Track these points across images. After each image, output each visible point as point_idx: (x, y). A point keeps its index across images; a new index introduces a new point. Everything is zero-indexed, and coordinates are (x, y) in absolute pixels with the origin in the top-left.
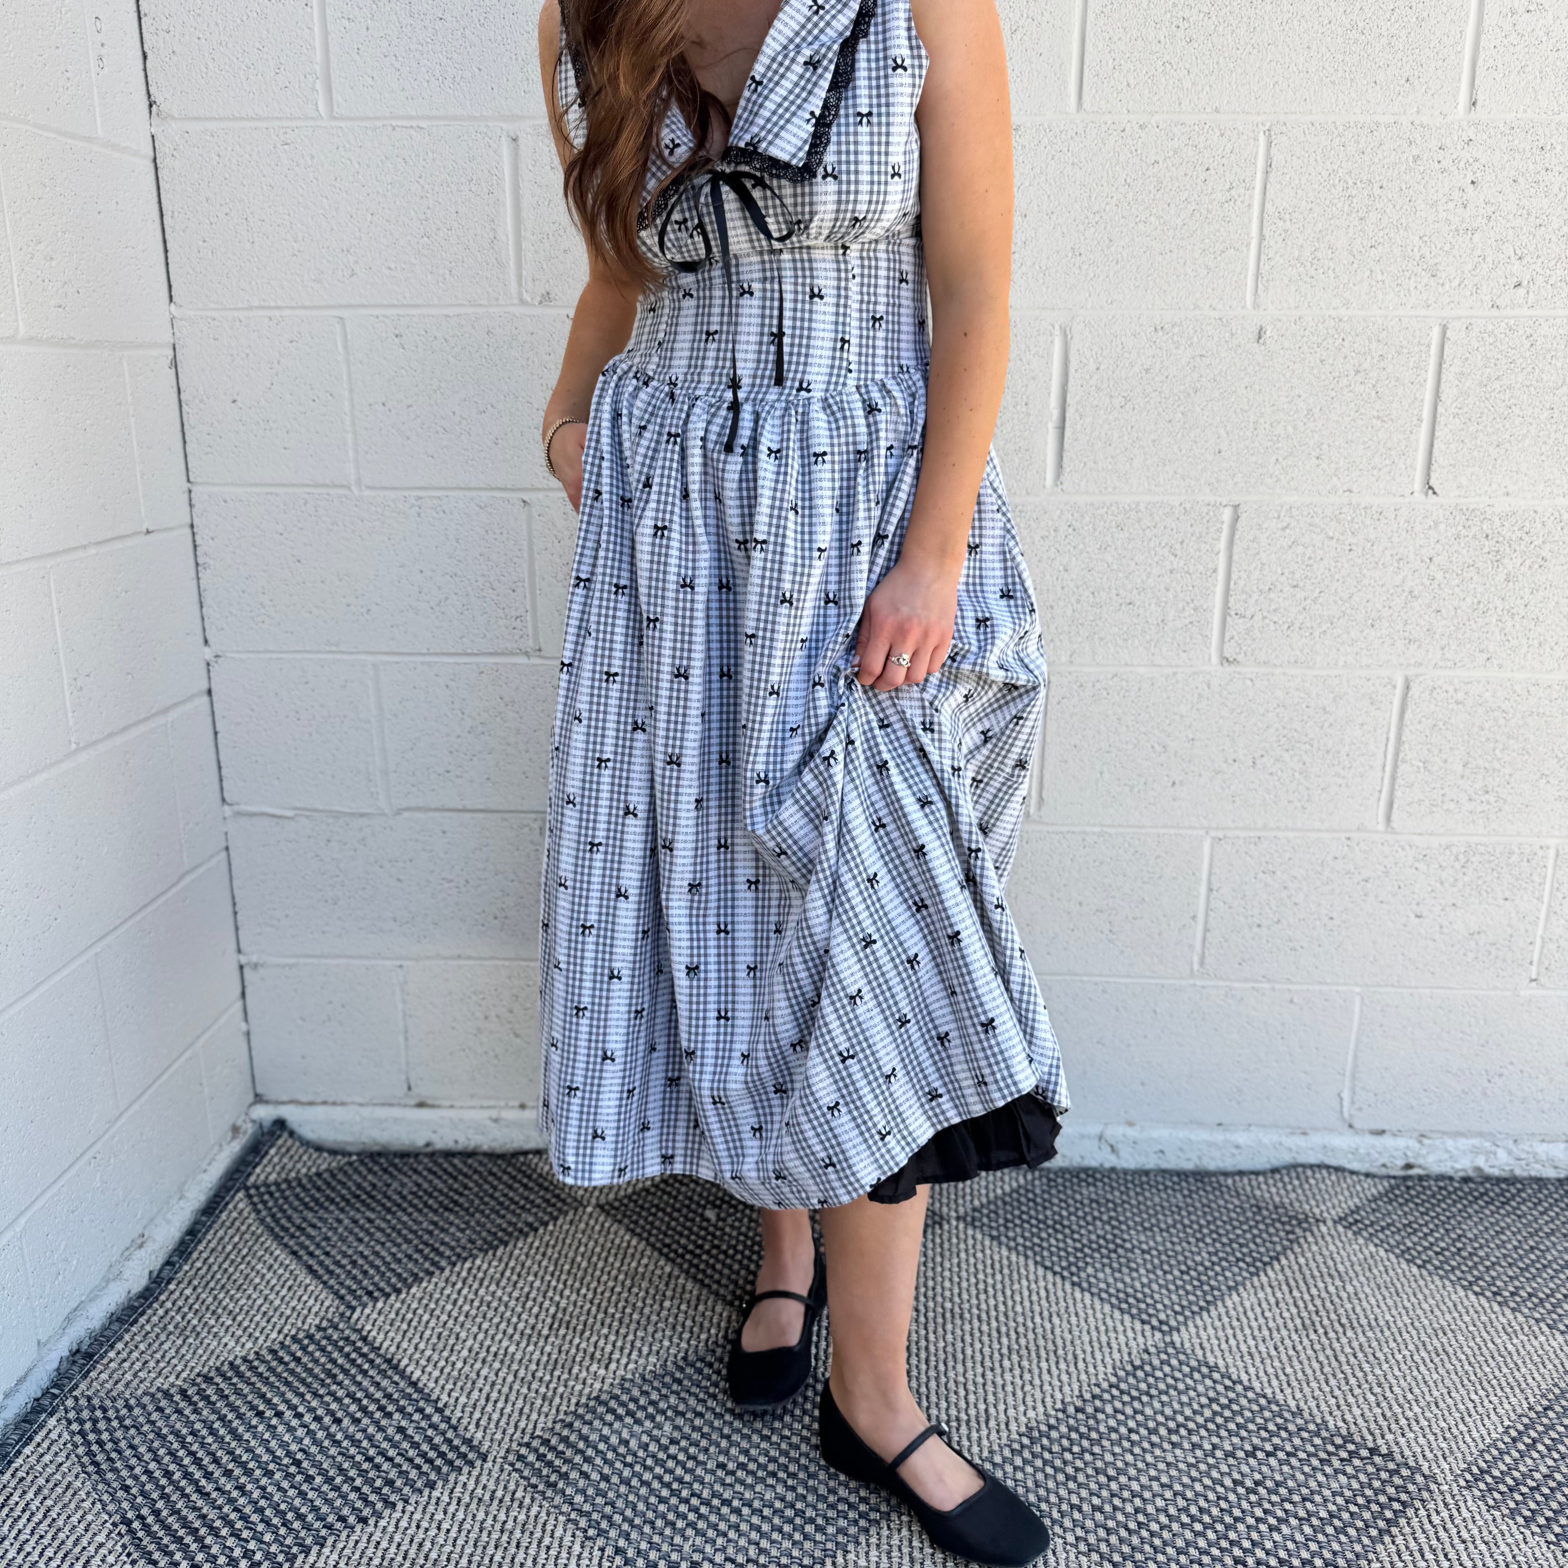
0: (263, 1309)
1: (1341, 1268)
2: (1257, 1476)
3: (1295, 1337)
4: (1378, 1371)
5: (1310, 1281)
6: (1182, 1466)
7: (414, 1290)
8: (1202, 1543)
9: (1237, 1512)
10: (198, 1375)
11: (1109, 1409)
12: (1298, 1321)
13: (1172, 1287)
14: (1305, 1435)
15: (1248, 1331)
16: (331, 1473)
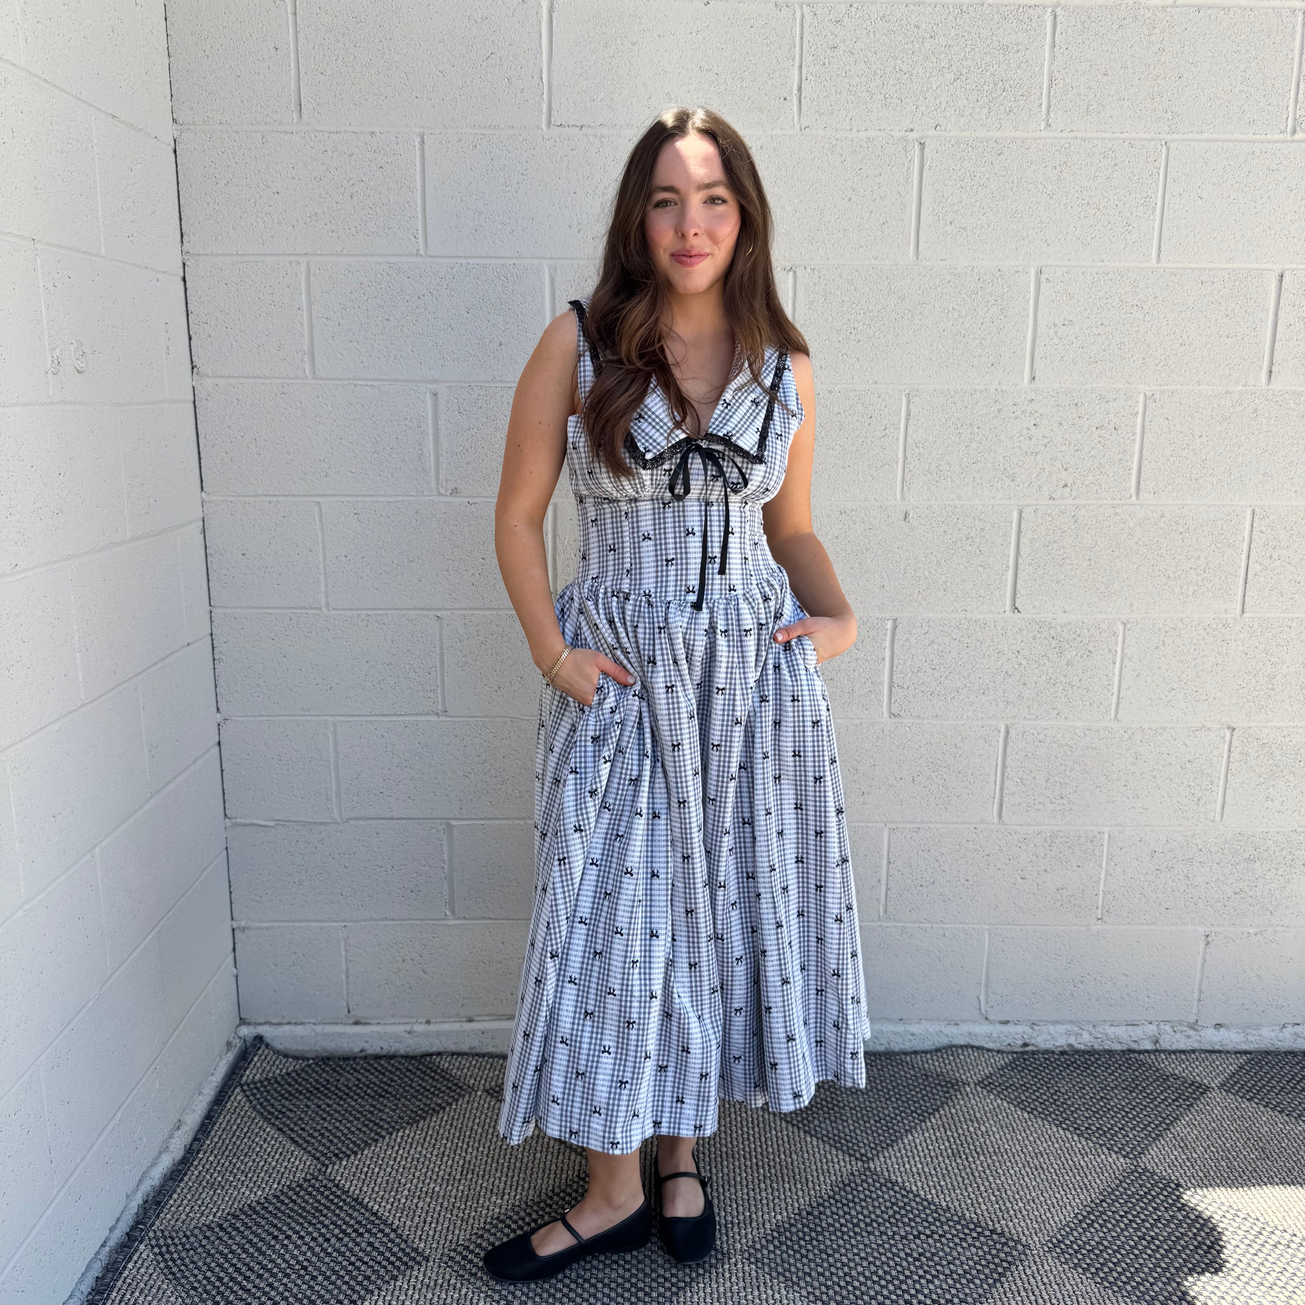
0: (265, 1168)
1: (978, 1115)
2: (921, 1250)
3: (947, 1161)
4: (998, 1181)
5: (959, 1124)
6: (874, 1246)
7: (366, 1152)
8: (885, 1292)
9: (907, 1273)
10: (228, 1214)
11: (828, 1212)
12: (950, 1151)
13: (869, 1132)
14: (951, 1223)
15: (917, 1159)
16: (328, 1274)
